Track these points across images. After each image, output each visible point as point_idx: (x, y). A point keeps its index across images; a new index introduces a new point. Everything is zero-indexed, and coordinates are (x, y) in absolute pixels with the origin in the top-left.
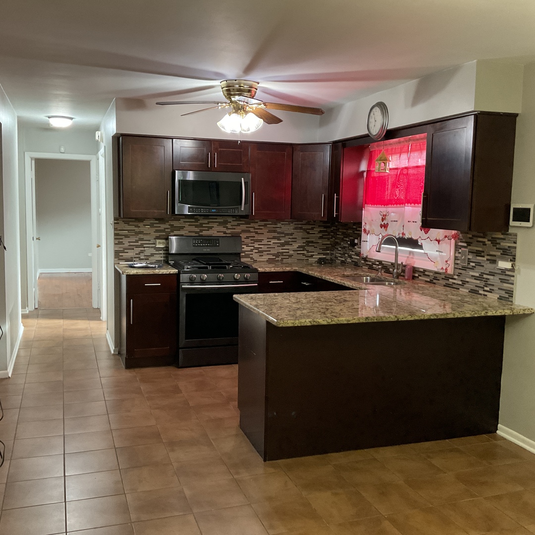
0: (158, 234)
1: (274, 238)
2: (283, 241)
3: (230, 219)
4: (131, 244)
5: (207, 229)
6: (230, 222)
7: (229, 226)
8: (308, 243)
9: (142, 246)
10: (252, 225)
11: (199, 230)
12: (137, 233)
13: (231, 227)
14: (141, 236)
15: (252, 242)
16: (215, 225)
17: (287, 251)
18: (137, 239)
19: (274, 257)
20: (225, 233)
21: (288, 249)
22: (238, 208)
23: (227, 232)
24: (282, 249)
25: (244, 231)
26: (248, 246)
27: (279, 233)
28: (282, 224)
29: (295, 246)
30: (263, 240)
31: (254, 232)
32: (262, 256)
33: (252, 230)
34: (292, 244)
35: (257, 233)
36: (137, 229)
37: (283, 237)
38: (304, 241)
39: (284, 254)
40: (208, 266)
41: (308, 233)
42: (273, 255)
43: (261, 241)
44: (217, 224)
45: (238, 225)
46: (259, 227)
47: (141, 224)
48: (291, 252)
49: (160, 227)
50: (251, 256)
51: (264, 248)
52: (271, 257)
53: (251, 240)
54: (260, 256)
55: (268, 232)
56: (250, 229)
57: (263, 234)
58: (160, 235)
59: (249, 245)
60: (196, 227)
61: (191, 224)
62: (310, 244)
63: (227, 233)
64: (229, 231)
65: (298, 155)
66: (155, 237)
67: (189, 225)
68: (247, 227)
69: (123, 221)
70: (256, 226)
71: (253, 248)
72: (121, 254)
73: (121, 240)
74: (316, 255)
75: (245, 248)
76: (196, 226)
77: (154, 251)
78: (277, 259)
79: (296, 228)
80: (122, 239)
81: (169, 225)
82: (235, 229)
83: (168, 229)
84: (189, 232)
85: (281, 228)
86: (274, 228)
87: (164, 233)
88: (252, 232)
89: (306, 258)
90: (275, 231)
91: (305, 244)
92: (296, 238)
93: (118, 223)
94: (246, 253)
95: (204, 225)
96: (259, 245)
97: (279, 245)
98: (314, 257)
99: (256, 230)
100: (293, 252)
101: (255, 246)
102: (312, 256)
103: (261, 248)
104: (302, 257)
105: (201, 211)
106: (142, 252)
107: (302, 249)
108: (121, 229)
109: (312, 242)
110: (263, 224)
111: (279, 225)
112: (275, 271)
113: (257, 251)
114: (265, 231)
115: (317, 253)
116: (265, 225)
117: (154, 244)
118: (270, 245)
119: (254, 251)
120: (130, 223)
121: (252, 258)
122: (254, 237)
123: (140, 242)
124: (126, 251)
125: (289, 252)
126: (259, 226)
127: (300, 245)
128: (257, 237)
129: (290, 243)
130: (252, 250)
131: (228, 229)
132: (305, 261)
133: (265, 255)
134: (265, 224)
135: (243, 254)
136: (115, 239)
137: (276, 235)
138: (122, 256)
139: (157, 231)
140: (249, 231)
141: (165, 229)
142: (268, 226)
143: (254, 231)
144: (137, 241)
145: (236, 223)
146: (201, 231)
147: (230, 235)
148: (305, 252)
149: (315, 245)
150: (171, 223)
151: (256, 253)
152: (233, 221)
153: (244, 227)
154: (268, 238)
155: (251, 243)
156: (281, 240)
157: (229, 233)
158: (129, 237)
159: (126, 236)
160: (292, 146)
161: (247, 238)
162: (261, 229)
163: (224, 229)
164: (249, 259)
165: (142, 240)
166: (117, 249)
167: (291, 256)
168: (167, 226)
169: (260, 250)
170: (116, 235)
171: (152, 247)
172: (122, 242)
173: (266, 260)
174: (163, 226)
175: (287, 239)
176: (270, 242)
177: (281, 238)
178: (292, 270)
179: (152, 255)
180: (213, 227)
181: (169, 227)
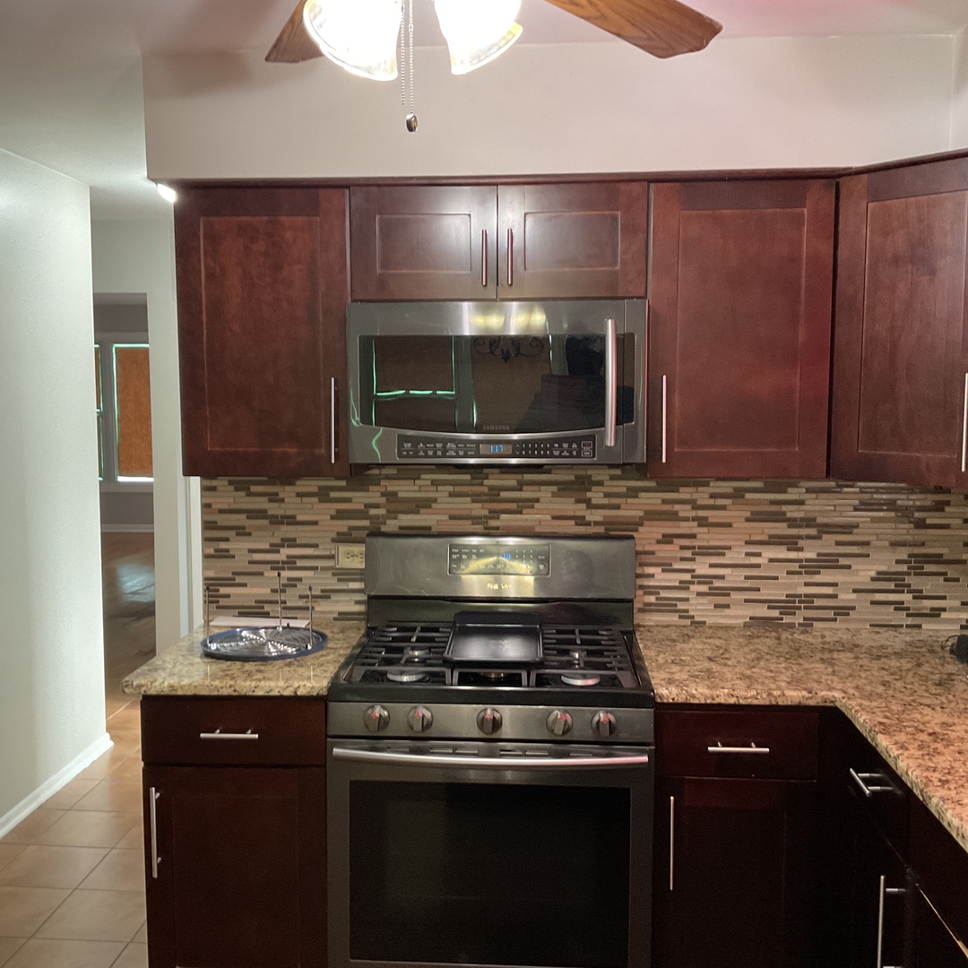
0: (343, 525)
1: (774, 541)
2: (813, 555)
3: (597, 475)
4: (257, 557)
5: (513, 506)
6: (600, 483)
7: (596, 496)
8: (919, 563)
9: (291, 563)
10: (685, 493)
11: (486, 512)
12: (277, 521)
13: (606, 501)
14: (287, 531)
15: (688, 554)
16: (545, 493)
17: (829, 590)
18: (278, 541)
19: (775, 613)
20: (580, 521)
21: (835, 585)
22: (592, 437)
23: (589, 518)
24: (807, 584)
25: (652, 516)
26: (667, 568)
27: (793, 523)
28: (808, 491)
29: (864, 572)
30: (729, 548)
31: (694, 519)
32: (728, 606)
33: (685, 510)
34: (849, 567)
35: (703, 522)
36: (274, 509)
37: (808, 537)
38: (903, 554)
39: (818, 602)
40: (448, 672)
41: (921, 524)
42: (771, 604)
43: (719, 551)
44: (555, 488)
45: (632, 492)
46: (711, 502)
47: (287, 492)
48: (847, 597)
49: (349, 500)
50: (681, 606)
51: (734, 578)
52: (763, 611)
53: (683, 548)
54: (717, 606)
55: (747, 520)
56: (677, 507)
57: (730, 525)
58: (350, 528)
59: (676, 566)
60: (473, 501)
61: (458, 489)
62: (928, 568)
63: (589, 524)
64: (596, 516)
65: (860, 217)
66: (334, 535)
67: (451, 495)
68: (665, 502)
69: (230, 483)
70: (702, 496)
71: (687, 577)
72: (223, 590)
73: (223, 545)
74: (953, 609)
75: (659, 577)
76: (476, 498)
77: (332, 583)
78: (787, 619)
79: (864, 506)
80: (227, 540)
81: (383, 495)
82: (617, 507)
83: (377, 506)
84: (452, 518)
85: (802, 503)
86: (773, 502)
87: (366, 523)
88: (686, 519)
89: (910, 621)
90: (778, 517)
91: (904, 568)
92: (867, 544)
93: (214, 489)
94: (664, 594)
95: (504, 494)
96: (711, 566)
97: (795, 567)
98: (944, 615)
99: (701, 513)
100: (854, 596)
101: (698, 572)
102: (935, 613)
103: (722, 577)
104: (889, 614)
105: (445, 451)
106: (293, 582)
107: (891, 586)
108: (226, 507)
109: (937, 559)
110: (730, 490)
111: (793, 494)
112: (732, 701)
113: (704, 588)
114: (736, 514)
115: (957, 603)
116: (738, 495)
117: (332, 557)
118: (758, 566)
119: (693, 588)
120: (254, 489)
121: (684, 614)
122: (693, 536)
123: (285, 552)
124: (239, 580)
125: (835, 596)
126: (713, 496)
127: (883, 568)
128: (706, 537)
129: (843, 561)
130: (684, 586)
131: (590, 506)
132: (904, 630)
133: (737, 603)
134: (736, 489)
135: (652, 599)
136: (206, 540)
137: (781, 529)
138: (228, 596)
139: (340, 515)
140: (673, 517)
141: (368, 506)
142: (748, 496)
143: (693, 514)
144: (275, 549)
145: (622, 486)
146: (495, 514)
147: (601, 530)
148: (906, 597)
149: (951, 571)
150: (389, 489)
151: (699, 594)
152: (613, 478)
153: (653, 500)
154: (747, 543)
155: (682, 559)
156: (801, 549)
157: (596, 523)
158: (250, 534)
159: (242, 532)
160: (833, 179)
161: (667, 539)
162: (723, 508)
163: (580, 509)
164: (674, 618)
165: (291, 543)
166: (211, 574)
167: (843, 611)
168: (373, 495)
169: (717, 583)
170: (208, 526)
171: (324, 569)
172: (228, 551)
173: (741, 621)
174: (359, 499)
175: (828, 544)
176: (759, 555)
177: (801, 543)
178: (812, 703)
179: (326, 595)
180: (537, 500)
181: (383, 500)
